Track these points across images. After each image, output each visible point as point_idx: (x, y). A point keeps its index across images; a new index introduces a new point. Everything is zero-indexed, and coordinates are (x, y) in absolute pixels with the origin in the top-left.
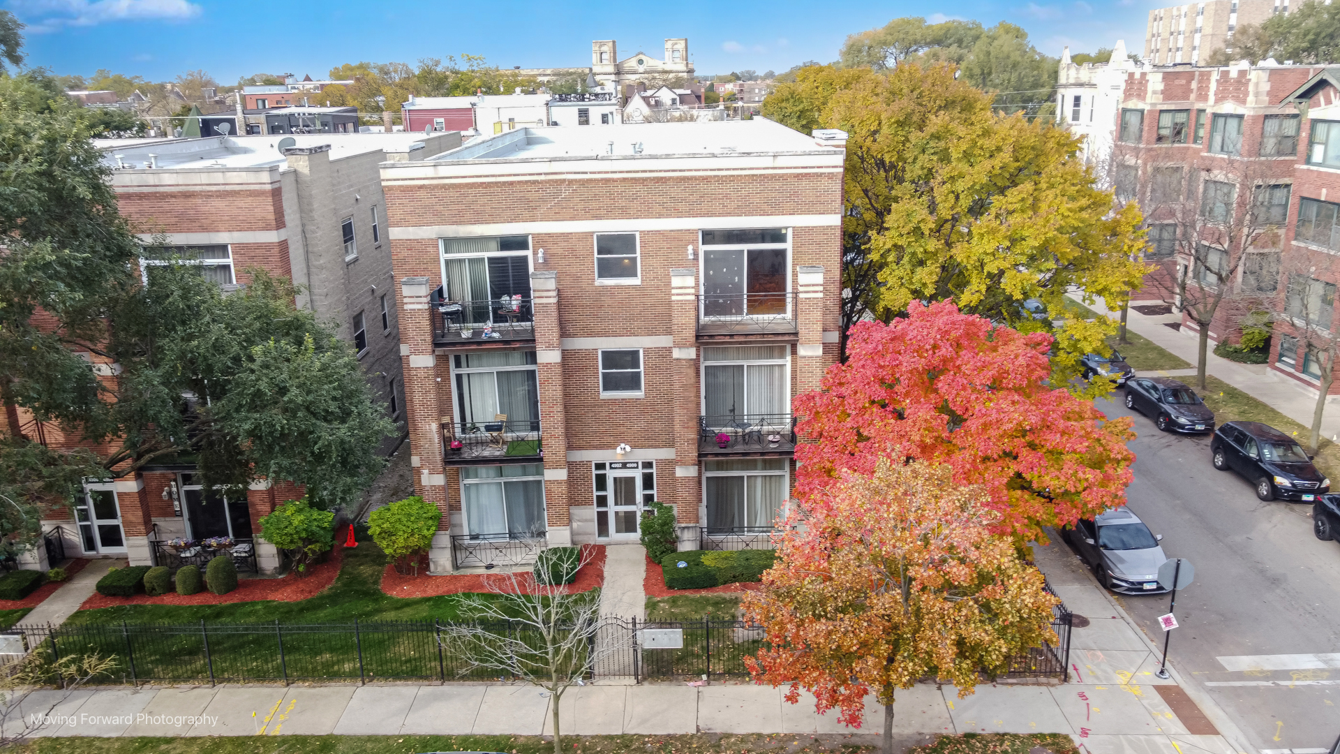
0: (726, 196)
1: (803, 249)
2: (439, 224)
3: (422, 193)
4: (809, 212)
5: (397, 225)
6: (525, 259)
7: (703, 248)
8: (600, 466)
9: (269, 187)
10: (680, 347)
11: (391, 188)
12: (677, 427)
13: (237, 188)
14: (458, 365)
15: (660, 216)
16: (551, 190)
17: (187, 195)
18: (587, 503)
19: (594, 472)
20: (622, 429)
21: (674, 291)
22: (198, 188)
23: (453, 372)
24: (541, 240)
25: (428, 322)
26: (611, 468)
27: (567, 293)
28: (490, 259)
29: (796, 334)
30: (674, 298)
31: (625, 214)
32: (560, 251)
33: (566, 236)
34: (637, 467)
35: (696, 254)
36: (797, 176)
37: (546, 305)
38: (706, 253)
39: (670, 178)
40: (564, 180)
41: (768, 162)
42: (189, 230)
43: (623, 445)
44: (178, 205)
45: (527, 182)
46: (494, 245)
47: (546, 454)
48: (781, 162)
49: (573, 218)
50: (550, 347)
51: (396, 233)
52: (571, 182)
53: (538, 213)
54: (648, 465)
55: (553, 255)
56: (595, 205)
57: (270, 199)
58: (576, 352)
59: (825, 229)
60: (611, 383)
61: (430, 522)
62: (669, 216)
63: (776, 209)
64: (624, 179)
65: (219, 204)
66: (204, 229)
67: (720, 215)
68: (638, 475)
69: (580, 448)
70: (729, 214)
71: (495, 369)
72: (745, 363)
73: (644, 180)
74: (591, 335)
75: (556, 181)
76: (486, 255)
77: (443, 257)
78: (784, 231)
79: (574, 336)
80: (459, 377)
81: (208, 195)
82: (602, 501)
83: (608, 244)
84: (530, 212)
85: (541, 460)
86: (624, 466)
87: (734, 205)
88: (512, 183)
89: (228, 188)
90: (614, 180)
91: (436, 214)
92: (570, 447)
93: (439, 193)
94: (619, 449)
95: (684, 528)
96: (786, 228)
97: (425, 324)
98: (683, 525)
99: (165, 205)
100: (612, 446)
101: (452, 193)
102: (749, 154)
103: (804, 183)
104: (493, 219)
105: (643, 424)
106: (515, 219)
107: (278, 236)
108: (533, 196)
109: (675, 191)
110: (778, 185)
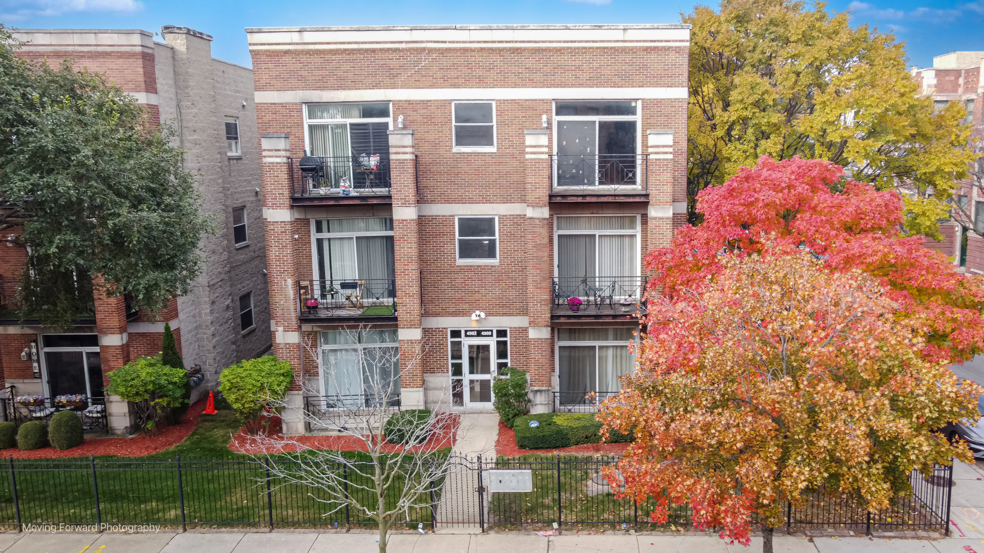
0: (578, 68)
1: (652, 121)
2: (303, 89)
3: (287, 59)
4: (658, 84)
5: (262, 89)
6: (386, 124)
7: (556, 119)
8: (456, 334)
9: (139, 50)
10: (533, 207)
11: (258, 53)
12: (531, 288)
13: (111, 49)
14: (319, 230)
15: (516, 86)
16: (412, 58)
18: (442, 369)
19: (450, 340)
20: (477, 296)
21: (528, 150)
23: (314, 236)
24: (404, 106)
25: (286, 176)
26: (466, 336)
27: (425, 159)
28: (351, 125)
29: (647, 196)
30: (528, 156)
31: (481, 83)
32: (419, 119)
33: (425, 103)
34: (492, 336)
35: (550, 123)
37: (402, 162)
38: (560, 123)
39: (525, 49)
40: (424, 49)
41: (619, 35)
43: (478, 312)
45: (388, 50)
46: (356, 112)
47: (401, 313)
48: (631, 35)
49: (432, 86)
50: (405, 204)
52: (431, 51)
53: (398, 81)
54: (502, 333)
55: (412, 122)
56: (453, 73)
57: (140, 62)
58: (434, 218)
59: (672, 102)
60: (467, 250)
61: (282, 378)
62: (524, 86)
63: (625, 80)
64: (482, 49)
67: (573, 86)
68: (492, 343)
69: (437, 315)
70: (581, 85)
71: (355, 234)
72: (597, 233)
73: (501, 50)
74: (448, 201)
75: (416, 50)
76: (349, 121)
77: (307, 122)
78: (633, 104)
79: (433, 202)
80: (320, 242)
82: (457, 370)
83: (466, 111)
84: (392, 80)
85: (395, 319)
86: (479, 333)
87: (586, 76)
88: (374, 51)
89: (103, 49)
90: (473, 50)
91: (301, 78)
92: (425, 314)
93: (304, 59)
94: (474, 315)
95: (537, 391)
96: (636, 100)
97: (284, 177)
98: (536, 388)
100: (466, 313)
101: (317, 59)
102: (600, 26)
103: (652, 56)
104: (355, 85)
105: (498, 292)
106: (376, 86)
107: (147, 99)
108: (394, 63)
109: (530, 62)
110: (628, 58)
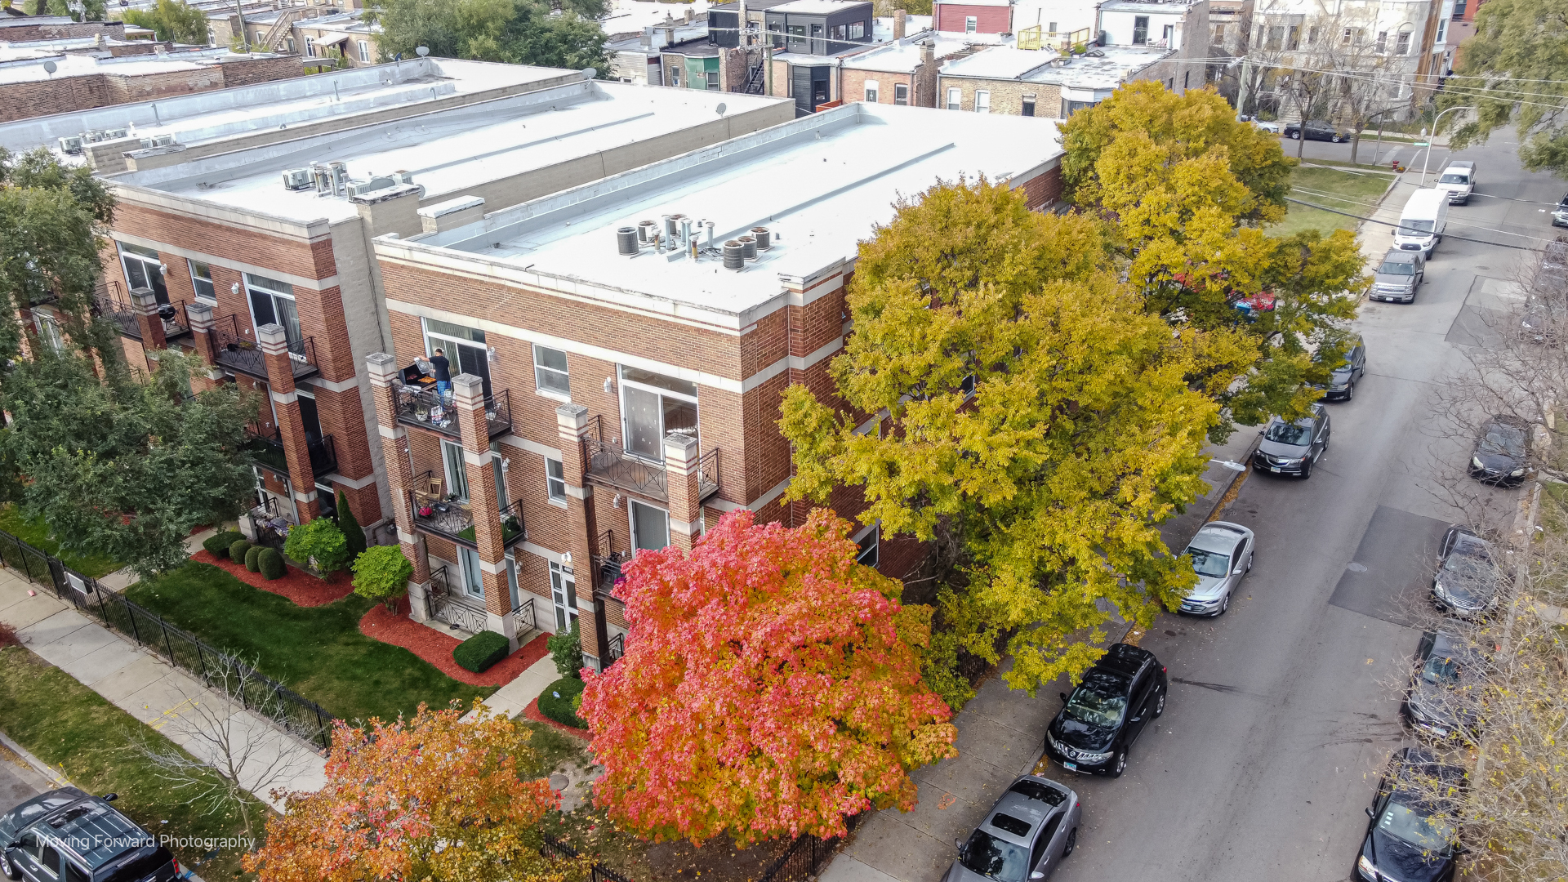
1: (709, 410)
2: (420, 304)
3: (404, 272)
4: (712, 371)
5: (390, 297)
6: (484, 352)
7: (623, 383)
8: (555, 566)
9: (308, 242)
11: (383, 263)
13: (290, 238)
15: (582, 341)
17: (264, 237)
18: (546, 594)
19: (551, 569)
22: (267, 233)
24: (493, 338)
26: (563, 570)
27: (515, 394)
28: (459, 345)
29: (666, 504)
30: (561, 435)
31: (555, 331)
32: (507, 354)
33: (511, 340)
35: (614, 388)
36: (698, 330)
37: (466, 411)
38: (626, 387)
39: (586, 305)
40: (503, 286)
41: (668, 308)
42: (267, 267)
43: (567, 554)
44: (260, 243)
45: (476, 280)
46: (467, 334)
47: (479, 547)
48: (682, 311)
49: (514, 324)
50: (472, 450)
51: (392, 304)
52: (510, 289)
53: (489, 313)
55: (503, 355)
56: (530, 315)
57: (311, 253)
59: (729, 394)
60: (557, 491)
62: (589, 342)
63: (679, 360)
64: (550, 297)
65: (282, 249)
66: (276, 269)
67: (632, 353)
69: (538, 544)
70: (640, 354)
73: (567, 301)
74: (536, 440)
75: (499, 285)
76: (455, 340)
77: (427, 333)
78: (693, 385)
79: (524, 438)
80: (448, 447)
81: (276, 240)
82: (559, 598)
83: (552, 357)
84: (484, 311)
87: (643, 346)
88: (465, 279)
89: (285, 237)
90: (543, 296)
91: (416, 293)
93: (416, 275)
94: (564, 557)
95: (588, 657)
96: (695, 383)
98: (588, 654)
99: (253, 242)
100: (561, 551)
101: (423, 277)
102: (651, 296)
103: (705, 339)
104: (455, 309)
106: (471, 314)
107: (320, 285)
108: (482, 295)
109: (593, 318)
110: (682, 335)
